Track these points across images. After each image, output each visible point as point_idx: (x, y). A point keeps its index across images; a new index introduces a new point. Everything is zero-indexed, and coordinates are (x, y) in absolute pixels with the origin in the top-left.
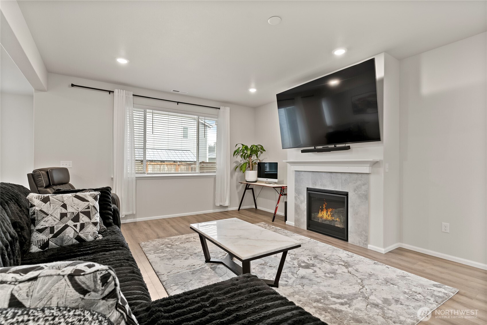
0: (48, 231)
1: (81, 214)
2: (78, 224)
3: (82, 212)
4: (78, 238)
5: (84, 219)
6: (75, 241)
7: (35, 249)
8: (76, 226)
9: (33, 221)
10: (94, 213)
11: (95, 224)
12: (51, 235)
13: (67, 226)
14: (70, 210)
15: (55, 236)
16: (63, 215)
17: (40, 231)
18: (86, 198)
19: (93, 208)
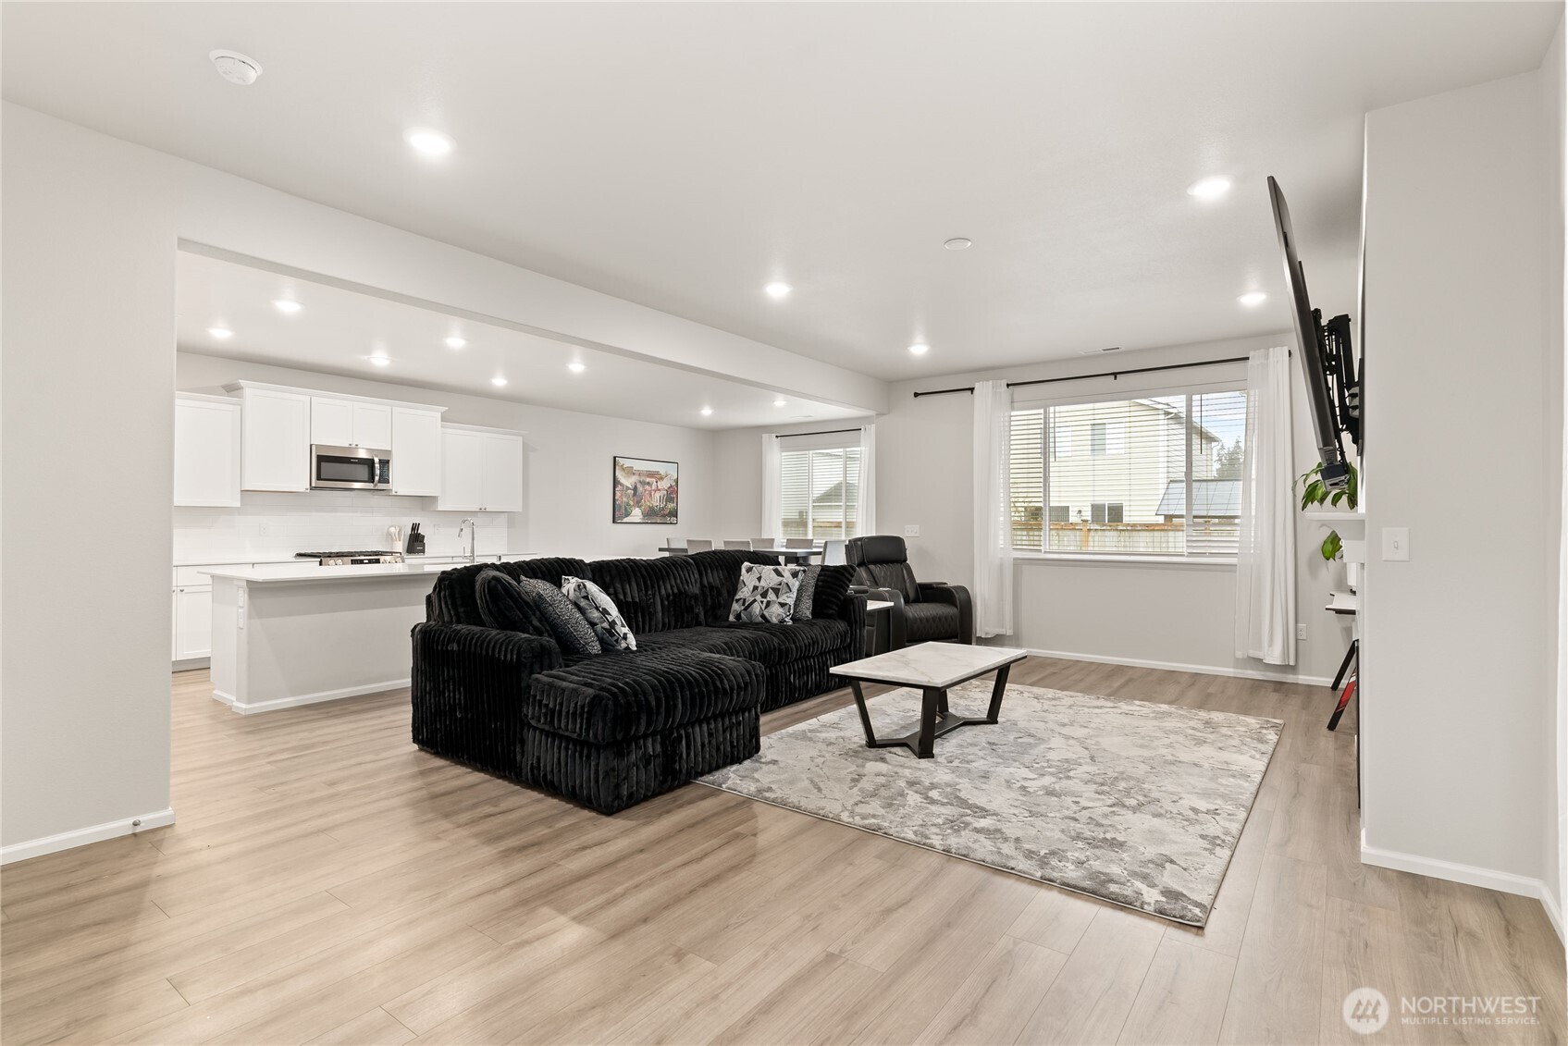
0: (741, 602)
1: (770, 590)
2: (765, 600)
3: (772, 588)
4: (763, 616)
5: (771, 596)
6: (760, 619)
7: (732, 618)
8: (762, 602)
9: (735, 593)
10: (784, 591)
11: (782, 605)
12: (743, 608)
13: (755, 601)
14: (763, 583)
15: (745, 609)
16: (755, 588)
17: (737, 601)
18: (783, 573)
19: (785, 586)
